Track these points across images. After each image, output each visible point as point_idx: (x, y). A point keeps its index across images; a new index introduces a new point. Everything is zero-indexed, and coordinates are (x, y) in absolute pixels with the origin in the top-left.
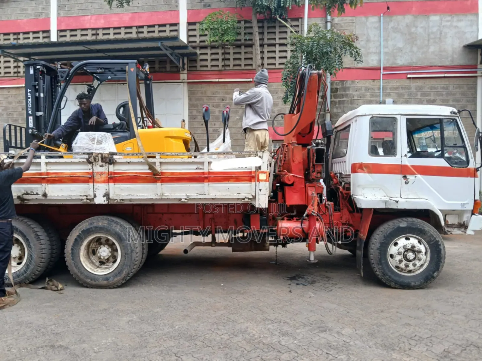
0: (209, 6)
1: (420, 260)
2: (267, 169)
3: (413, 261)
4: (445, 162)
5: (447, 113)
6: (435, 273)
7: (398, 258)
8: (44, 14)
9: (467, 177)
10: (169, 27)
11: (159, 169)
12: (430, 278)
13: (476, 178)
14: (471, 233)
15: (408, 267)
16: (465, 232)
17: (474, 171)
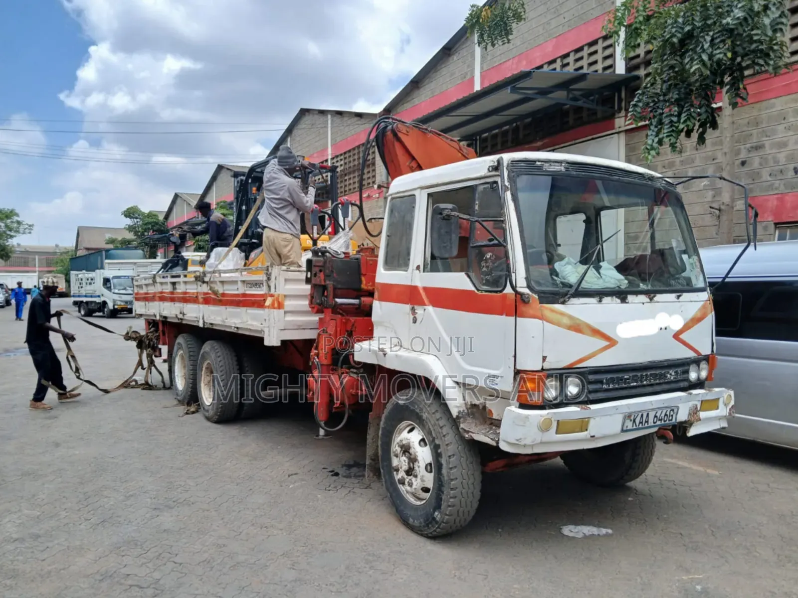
1: (416, 476)
2: (275, 291)
3: (411, 475)
4: (468, 280)
5: (484, 172)
6: (436, 513)
7: (395, 462)
8: (469, 74)
9: (501, 314)
10: (603, 43)
11: (220, 289)
12: (430, 519)
13: (518, 319)
14: (504, 447)
15: (403, 484)
16: (497, 442)
17: (516, 300)
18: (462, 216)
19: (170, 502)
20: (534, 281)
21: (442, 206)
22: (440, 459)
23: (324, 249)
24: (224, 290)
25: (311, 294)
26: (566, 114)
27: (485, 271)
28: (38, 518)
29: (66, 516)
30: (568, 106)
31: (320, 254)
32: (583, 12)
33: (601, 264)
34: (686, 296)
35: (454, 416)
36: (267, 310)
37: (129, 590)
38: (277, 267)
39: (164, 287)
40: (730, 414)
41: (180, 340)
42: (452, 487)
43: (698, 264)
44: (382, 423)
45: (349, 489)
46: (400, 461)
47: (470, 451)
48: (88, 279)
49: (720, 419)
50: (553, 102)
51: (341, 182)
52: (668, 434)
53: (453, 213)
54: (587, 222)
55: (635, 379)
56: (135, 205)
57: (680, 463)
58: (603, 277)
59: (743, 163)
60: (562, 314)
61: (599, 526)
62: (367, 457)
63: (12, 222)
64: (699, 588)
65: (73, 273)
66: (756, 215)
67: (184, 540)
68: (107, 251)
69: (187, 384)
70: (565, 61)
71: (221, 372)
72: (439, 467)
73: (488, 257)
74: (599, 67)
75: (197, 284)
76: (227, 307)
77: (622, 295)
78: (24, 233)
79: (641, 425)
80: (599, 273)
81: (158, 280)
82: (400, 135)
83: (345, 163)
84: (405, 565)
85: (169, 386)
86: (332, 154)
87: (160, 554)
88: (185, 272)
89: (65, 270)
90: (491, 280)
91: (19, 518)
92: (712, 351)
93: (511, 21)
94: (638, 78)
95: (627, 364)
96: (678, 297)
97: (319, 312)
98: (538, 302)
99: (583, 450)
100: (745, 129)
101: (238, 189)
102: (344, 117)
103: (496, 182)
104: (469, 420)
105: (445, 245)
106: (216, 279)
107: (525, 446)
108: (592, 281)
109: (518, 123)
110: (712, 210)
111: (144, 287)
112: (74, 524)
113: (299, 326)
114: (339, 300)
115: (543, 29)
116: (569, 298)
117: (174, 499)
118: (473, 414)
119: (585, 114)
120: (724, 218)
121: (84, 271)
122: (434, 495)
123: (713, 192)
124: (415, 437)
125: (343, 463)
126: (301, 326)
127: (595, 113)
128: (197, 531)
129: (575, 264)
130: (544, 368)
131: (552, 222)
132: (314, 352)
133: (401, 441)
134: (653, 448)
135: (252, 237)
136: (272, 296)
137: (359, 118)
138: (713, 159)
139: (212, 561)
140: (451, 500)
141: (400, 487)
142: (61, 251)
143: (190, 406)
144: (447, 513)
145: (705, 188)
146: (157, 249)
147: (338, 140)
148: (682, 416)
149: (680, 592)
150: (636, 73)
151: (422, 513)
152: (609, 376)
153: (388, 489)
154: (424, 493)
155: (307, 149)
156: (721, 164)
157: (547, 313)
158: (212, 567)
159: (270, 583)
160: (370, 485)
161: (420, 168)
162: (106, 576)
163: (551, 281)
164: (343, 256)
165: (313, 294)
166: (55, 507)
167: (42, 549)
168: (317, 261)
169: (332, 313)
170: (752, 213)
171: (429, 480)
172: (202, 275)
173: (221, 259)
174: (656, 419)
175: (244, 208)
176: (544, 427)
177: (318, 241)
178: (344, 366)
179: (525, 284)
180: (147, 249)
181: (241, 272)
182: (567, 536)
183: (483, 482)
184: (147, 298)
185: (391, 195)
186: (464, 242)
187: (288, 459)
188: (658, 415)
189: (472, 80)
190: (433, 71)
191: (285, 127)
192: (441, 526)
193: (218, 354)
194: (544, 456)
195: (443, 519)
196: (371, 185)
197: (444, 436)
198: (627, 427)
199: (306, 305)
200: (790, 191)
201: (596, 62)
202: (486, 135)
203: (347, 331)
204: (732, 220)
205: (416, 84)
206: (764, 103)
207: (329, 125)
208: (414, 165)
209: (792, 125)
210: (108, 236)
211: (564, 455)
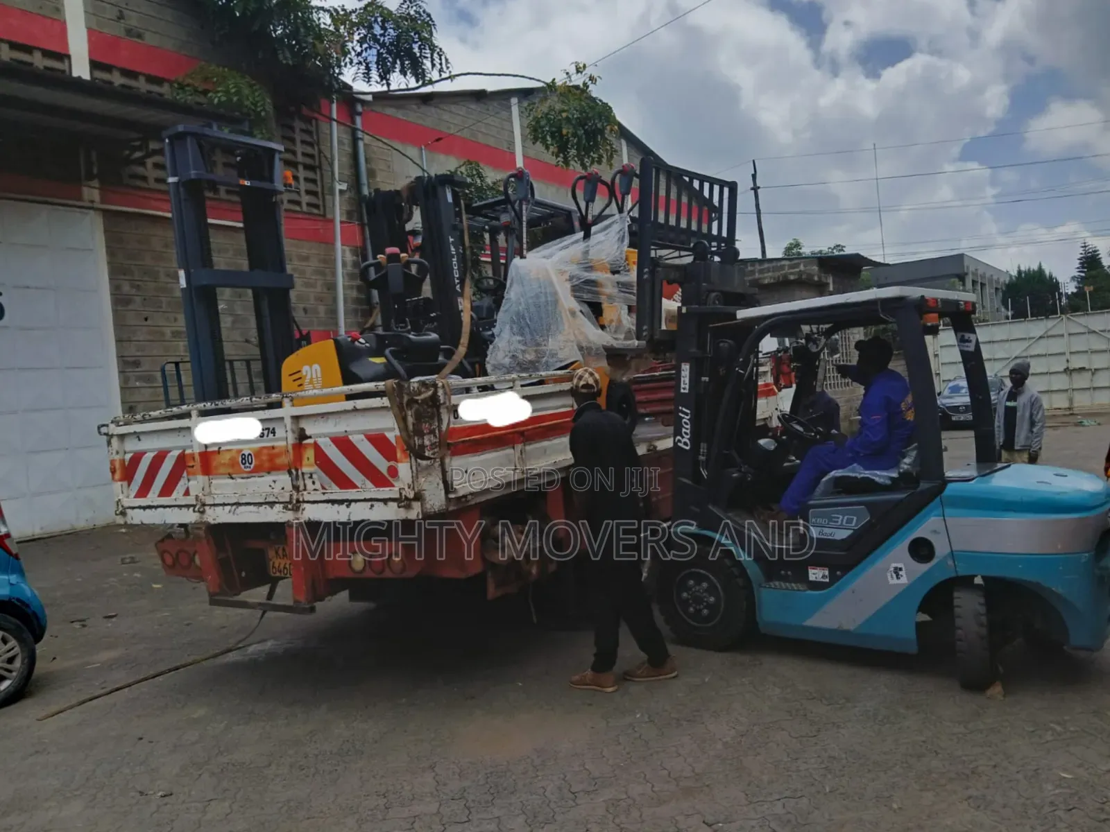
0: (139, 36)
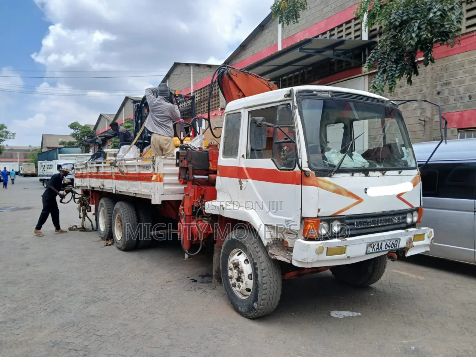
1: (242, 282)
2: (158, 171)
3: (239, 281)
4: (273, 163)
5: (282, 98)
6: (255, 304)
7: (230, 273)
8: (275, 41)
9: (293, 184)
10: (354, 22)
11: (125, 170)
12: (251, 308)
13: (303, 186)
14: (295, 264)
15: (235, 286)
16: (291, 261)
17: (301, 175)
18: (268, 124)
19: (95, 299)
20: (312, 163)
21: (257, 118)
22: (256, 271)
23: (186, 146)
24: (127, 171)
25: (179, 173)
26: (332, 64)
27: (283, 158)
28: (15, 309)
29: (32, 308)
30: (334, 60)
31: (184, 149)
32: (343, 3)
33: (353, 153)
34: (404, 172)
35: (265, 245)
36: (153, 183)
37: (69, 352)
38: (159, 157)
39: (92, 169)
40: (431, 243)
41: (102, 201)
42: (264, 288)
43: (411, 153)
44: (222, 250)
45: (203, 290)
46: (233, 273)
47: (274, 266)
48: (48, 166)
49: (425, 246)
50: (325, 57)
51: (199, 106)
52: (394, 255)
53: (263, 123)
54: (345, 128)
55: (374, 222)
56: (76, 121)
57: (402, 273)
58: (354, 161)
59: (439, 93)
60: (330, 183)
61: (352, 311)
62: (214, 270)
63: (3, 132)
64: (413, 348)
65: (39, 162)
66: (446, 123)
67: (103, 322)
68: (60, 149)
69: (106, 228)
70: (332, 33)
71: (126, 220)
72: (256, 276)
73: (285, 149)
74: (352, 36)
75: (111, 168)
76: (130, 181)
77: (365, 172)
78: (10, 138)
79: (377, 250)
80: (352, 158)
81: (89, 165)
82: (232, 76)
83: (201, 95)
84: (237, 336)
85: (96, 229)
86: (193, 90)
87: (89, 330)
88: (105, 161)
89: (35, 160)
90: (286, 163)
91: (3, 309)
92: (421, 205)
93: (299, 10)
94: (375, 43)
95: (369, 213)
96: (400, 173)
97: (184, 183)
98: (315, 176)
99: (343, 265)
100: (439, 73)
101: (136, 110)
102: (200, 67)
103: (289, 104)
104: (274, 248)
105: (258, 142)
106: (123, 165)
107: (307, 263)
108: (348, 163)
109: (304, 70)
110: (420, 121)
111: (80, 169)
112: (37, 312)
113: (173, 192)
114: (196, 177)
115: (319, 14)
116: (334, 173)
117: (98, 297)
118: (276, 244)
119: (344, 64)
120: (427, 126)
121: (46, 161)
122: (254, 293)
123: (421, 111)
124: (241, 258)
125: (200, 274)
126: (174, 192)
127: (350, 64)
128: (111, 316)
129: (338, 153)
130: (319, 216)
131: (323, 128)
132: (181, 207)
133: (233, 261)
134: (385, 263)
135: (145, 139)
136: (156, 174)
137: (209, 68)
138: (421, 91)
139: (119, 334)
140: (264, 296)
141: (233, 288)
142: (33, 149)
143: (108, 241)
144: (261, 304)
145: (416, 109)
146: (90, 148)
147: (197, 81)
148: (403, 244)
149: (401, 350)
150: (374, 40)
151: (246, 304)
152: (358, 221)
153: (226, 289)
154: (247, 292)
155: (179, 87)
156: (425, 94)
157: (320, 183)
158: (119, 338)
159: (154, 347)
160: (216, 287)
161: (244, 96)
162: (56, 344)
163: (323, 164)
164: (198, 150)
165: (180, 172)
166: (26, 302)
167: (17, 327)
168: (183, 153)
169: (192, 184)
170: (444, 122)
171: (250, 284)
172: (114, 162)
173: (125, 153)
174: (386, 246)
175: (140, 121)
176: (319, 251)
177: (184, 141)
178: (200, 216)
179: (307, 165)
180: (84, 147)
181: (138, 160)
182: (334, 317)
183: (283, 285)
184: (82, 176)
185: (227, 112)
186: (270, 140)
187: (166, 272)
188: (388, 244)
189: (276, 45)
190: (253, 39)
191: (166, 73)
192: (258, 312)
193: (125, 210)
194: (320, 269)
195: (259, 307)
196: (217, 108)
197: (259, 257)
198: (369, 251)
199: (176, 179)
200: (467, 109)
201: (350, 33)
202: (285, 77)
203: (201, 195)
204: (432, 127)
205: (243, 47)
206: (451, 57)
207: (192, 72)
208: (241, 94)
209: (468, 70)
210: (60, 140)
211: (332, 268)
